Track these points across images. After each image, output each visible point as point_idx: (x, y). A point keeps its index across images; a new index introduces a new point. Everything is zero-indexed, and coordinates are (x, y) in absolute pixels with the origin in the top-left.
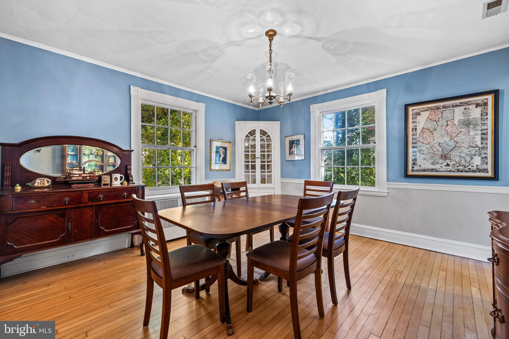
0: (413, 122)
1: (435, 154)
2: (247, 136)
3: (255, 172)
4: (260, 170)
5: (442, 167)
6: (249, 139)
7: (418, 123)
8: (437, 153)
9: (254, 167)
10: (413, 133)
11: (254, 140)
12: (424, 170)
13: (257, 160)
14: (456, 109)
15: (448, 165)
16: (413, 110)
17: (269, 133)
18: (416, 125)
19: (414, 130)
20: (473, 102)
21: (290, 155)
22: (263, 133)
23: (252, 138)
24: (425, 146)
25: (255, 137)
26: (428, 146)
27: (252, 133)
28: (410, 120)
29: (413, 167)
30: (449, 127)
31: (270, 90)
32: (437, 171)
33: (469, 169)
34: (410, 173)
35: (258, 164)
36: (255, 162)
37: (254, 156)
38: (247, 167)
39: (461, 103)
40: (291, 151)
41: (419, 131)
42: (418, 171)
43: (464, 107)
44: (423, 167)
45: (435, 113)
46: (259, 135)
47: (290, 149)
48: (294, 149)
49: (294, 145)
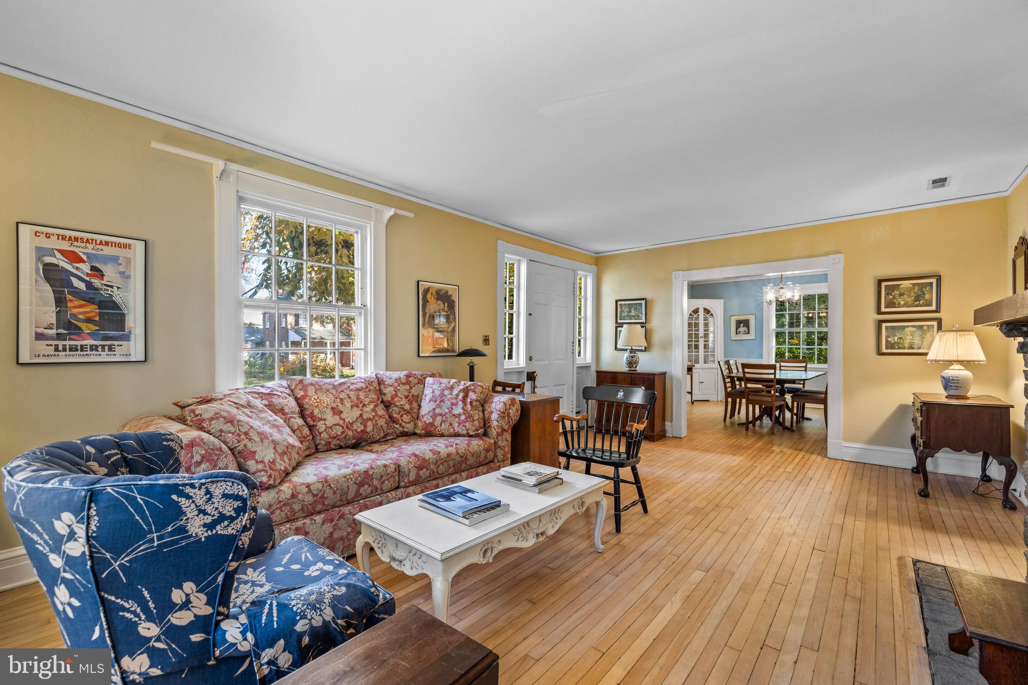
2: (691, 315)
3: (698, 352)
4: (703, 350)
6: (693, 318)
9: (697, 347)
11: (697, 318)
13: (700, 339)
17: (712, 311)
21: (736, 334)
22: (707, 311)
23: (695, 316)
25: (698, 315)
27: (696, 311)
35: (701, 343)
36: (698, 341)
37: (697, 336)
38: (689, 347)
40: (738, 330)
46: (703, 313)
47: (737, 329)
48: (742, 329)
49: (742, 325)
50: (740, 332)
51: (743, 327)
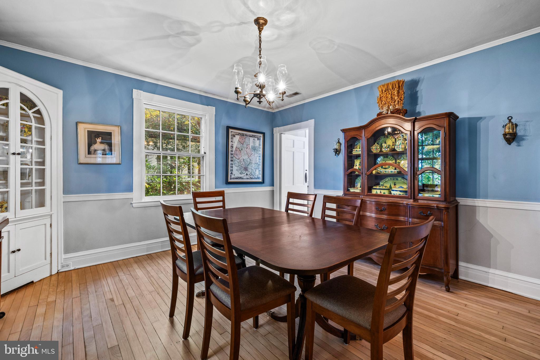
0: (232, 141)
1: (242, 167)
3: (6, 186)
4: (19, 181)
5: (244, 176)
7: (234, 143)
8: (243, 166)
10: (231, 149)
12: (237, 178)
13: (12, 158)
14: (251, 138)
15: (247, 175)
16: (231, 132)
17: (40, 106)
18: (233, 144)
19: (232, 147)
20: (257, 136)
21: (88, 154)
24: (237, 161)
26: (238, 160)
28: (230, 140)
29: (231, 176)
30: (248, 149)
31: (262, 87)
32: (242, 179)
33: (255, 177)
34: (229, 180)
39: (252, 135)
40: (92, 148)
41: (234, 149)
42: (234, 178)
43: (254, 138)
44: (236, 176)
45: (242, 138)
46: (19, 104)
47: (90, 145)
48: (99, 146)
49: (99, 140)
50: (95, 151)
51: (101, 143)
